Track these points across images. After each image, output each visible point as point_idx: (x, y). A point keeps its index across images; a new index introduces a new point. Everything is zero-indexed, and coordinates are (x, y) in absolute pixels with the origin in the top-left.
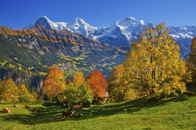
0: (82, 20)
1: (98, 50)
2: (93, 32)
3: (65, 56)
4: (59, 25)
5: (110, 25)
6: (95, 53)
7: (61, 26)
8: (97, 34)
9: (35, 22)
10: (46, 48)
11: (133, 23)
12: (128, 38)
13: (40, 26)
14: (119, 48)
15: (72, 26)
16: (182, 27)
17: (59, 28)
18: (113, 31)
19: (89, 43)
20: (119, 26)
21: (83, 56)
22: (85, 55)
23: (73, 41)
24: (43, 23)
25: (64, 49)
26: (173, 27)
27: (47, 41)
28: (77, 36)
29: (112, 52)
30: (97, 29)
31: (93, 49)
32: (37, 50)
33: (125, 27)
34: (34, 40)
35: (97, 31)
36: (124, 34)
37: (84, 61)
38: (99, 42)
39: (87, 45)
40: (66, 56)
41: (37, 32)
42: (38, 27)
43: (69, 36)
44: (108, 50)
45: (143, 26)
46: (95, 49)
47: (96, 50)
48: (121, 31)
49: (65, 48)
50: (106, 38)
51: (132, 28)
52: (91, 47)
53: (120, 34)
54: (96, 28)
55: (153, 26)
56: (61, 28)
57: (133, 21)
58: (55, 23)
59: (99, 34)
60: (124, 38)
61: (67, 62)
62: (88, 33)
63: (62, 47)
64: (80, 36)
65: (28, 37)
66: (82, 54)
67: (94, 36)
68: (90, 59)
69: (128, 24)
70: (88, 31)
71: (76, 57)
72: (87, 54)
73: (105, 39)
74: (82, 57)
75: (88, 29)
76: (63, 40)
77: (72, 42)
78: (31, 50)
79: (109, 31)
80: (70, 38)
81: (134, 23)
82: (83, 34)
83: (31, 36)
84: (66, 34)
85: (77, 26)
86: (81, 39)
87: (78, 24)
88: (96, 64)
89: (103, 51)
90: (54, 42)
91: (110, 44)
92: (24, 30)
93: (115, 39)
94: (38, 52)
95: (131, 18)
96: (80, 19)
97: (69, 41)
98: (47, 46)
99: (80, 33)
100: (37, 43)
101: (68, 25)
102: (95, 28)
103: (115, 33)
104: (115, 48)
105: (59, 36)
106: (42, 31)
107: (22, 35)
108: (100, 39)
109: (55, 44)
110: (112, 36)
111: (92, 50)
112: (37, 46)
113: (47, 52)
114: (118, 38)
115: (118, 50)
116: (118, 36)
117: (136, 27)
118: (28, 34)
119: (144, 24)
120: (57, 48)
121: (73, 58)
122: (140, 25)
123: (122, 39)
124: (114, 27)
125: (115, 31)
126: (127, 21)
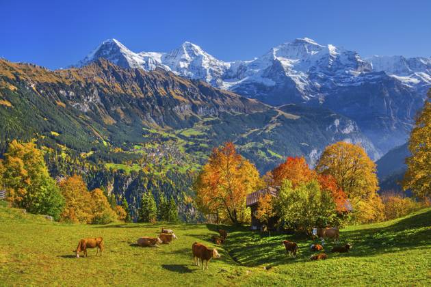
0: (197, 47)
1: (234, 114)
2: (222, 73)
3: (160, 128)
4: (146, 59)
5: (260, 58)
6: (227, 119)
7: (149, 61)
8: (230, 78)
9: (94, 52)
10: (119, 110)
11: (310, 51)
12: (301, 85)
13: (106, 62)
14: (280, 109)
15: (174, 61)
16: (423, 59)
17: (146, 65)
18: (266, 70)
19: (212, 98)
20: (279, 59)
21: (201, 126)
22: (204, 124)
23: (178, 94)
24: (110, 54)
25: (157, 110)
26: (402, 60)
27: (121, 94)
28: (187, 83)
29: (265, 116)
30: (230, 65)
31: (222, 110)
32: (98, 114)
33: (293, 61)
34: (92, 91)
35: (230, 70)
36: (290, 75)
37: (203, 137)
38: (234, 95)
39: (209, 102)
40: (163, 127)
41: (99, 74)
42: (100, 64)
43: (169, 82)
44: (254, 112)
45: (333, 58)
46: (226, 111)
47: (229, 113)
48: (283, 69)
49: (159, 110)
50: (251, 86)
52: (218, 106)
53: (282, 77)
54: (228, 65)
55: (356, 57)
56: (150, 65)
57: (310, 46)
58: (137, 55)
59: (234, 77)
60: (291, 86)
61: (166, 139)
62: (210, 76)
63: (153, 106)
64: (193, 81)
65: (80, 85)
66: (197, 122)
67: (224, 83)
68: (215, 134)
69: (300, 54)
70: (211, 71)
71: (183, 128)
72: (207, 123)
73: (249, 87)
74: (197, 129)
75: (210, 67)
76: (156, 93)
77: (175, 97)
78: (87, 114)
79: (257, 71)
80: (171, 87)
81: (313, 52)
82: (200, 77)
83: (87, 84)
84: (161, 79)
85: (185, 60)
86: (195, 89)
87: (187, 56)
89: (244, 115)
90: (135, 96)
91: (261, 99)
92: (72, 70)
93: (272, 88)
94: (101, 118)
95: (307, 39)
96: (193, 45)
97: (169, 94)
98: (120, 105)
99: (192, 74)
100: (99, 100)
101: (165, 59)
102: (225, 64)
103: (272, 74)
104: (271, 109)
105: (148, 83)
106: (110, 74)
107: (66, 81)
108: (237, 90)
109: (139, 101)
110: (264, 81)
111: (219, 113)
112: (99, 106)
113: (120, 118)
114: (277, 86)
115: (278, 112)
116: (276, 81)
117: (317, 61)
118: (79, 79)
119: (335, 53)
120: (143, 108)
121: (177, 132)
122: (327, 54)
123: (285, 87)
124: (267, 62)
125: (270, 71)
126: (298, 47)
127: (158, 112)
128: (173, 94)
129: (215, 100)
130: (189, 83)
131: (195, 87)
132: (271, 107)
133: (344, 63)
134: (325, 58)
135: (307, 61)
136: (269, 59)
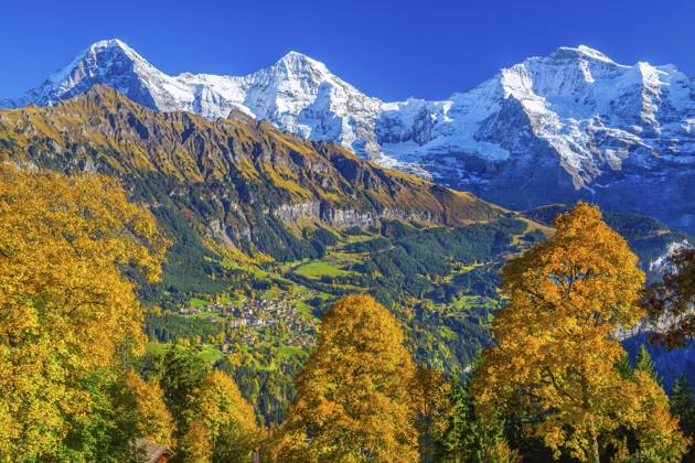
1: (418, 225)
3: (245, 258)
6: (403, 239)
7: (204, 97)
8: (396, 139)
12: (573, 161)
14: (530, 216)
15: (263, 97)
17: (196, 104)
18: (485, 123)
19: (366, 187)
20: (518, 95)
21: (341, 256)
22: (348, 249)
23: (285, 177)
24: (107, 76)
25: (235, 214)
27: (150, 174)
28: (306, 152)
29: (494, 233)
30: (396, 110)
31: (389, 216)
34: (81, 165)
35: (397, 121)
36: (547, 135)
37: (352, 280)
38: (417, 181)
39: (358, 196)
40: (251, 256)
41: (94, 123)
42: (97, 100)
43: (263, 146)
44: (468, 222)
45: (649, 93)
46: (401, 219)
47: (406, 223)
48: (528, 121)
49: (241, 213)
50: (447, 159)
51: (593, 103)
52: (379, 207)
53: (524, 140)
54: (393, 109)
56: (204, 105)
57: (594, 64)
58: (173, 80)
59: (405, 139)
60: (547, 162)
61: (263, 286)
62: (351, 134)
63: (226, 205)
64: (319, 146)
65: (52, 149)
66: (334, 243)
68: (377, 274)
69: (568, 84)
70: (352, 122)
71: (299, 259)
72: (357, 248)
73: (443, 163)
74: (333, 261)
75: (350, 114)
76: (234, 172)
77: (279, 182)
80: (267, 157)
82: (325, 137)
83: (67, 145)
84: (244, 140)
85: (288, 95)
86: (325, 164)
87: (294, 85)
88: (414, 300)
89: (442, 230)
90: (182, 179)
91: (475, 189)
92: (31, 111)
93: (500, 166)
95: (584, 49)
96: (308, 59)
97: (264, 176)
98: (148, 200)
99: (306, 130)
102: (385, 106)
103: (498, 131)
104: (509, 215)
105: (213, 148)
106: (121, 122)
107: (17, 137)
109: (193, 188)
110: (480, 149)
111: (385, 223)
114: (513, 163)
115: (526, 224)
116: (510, 149)
117: (612, 102)
118: (48, 134)
119: (657, 82)
120: (202, 209)
121: (285, 268)
122: (638, 85)
123: (534, 164)
124: (488, 103)
125: (496, 124)
126: (562, 67)
127: (238, 217)
128: (273, 175)
129: (371, 191)
130: (310, 151)
131: (325, 161)
132: (507, 211)
133: (679, 108)
134: (631, 94)
135: (586, 102)
136: (491, 95)
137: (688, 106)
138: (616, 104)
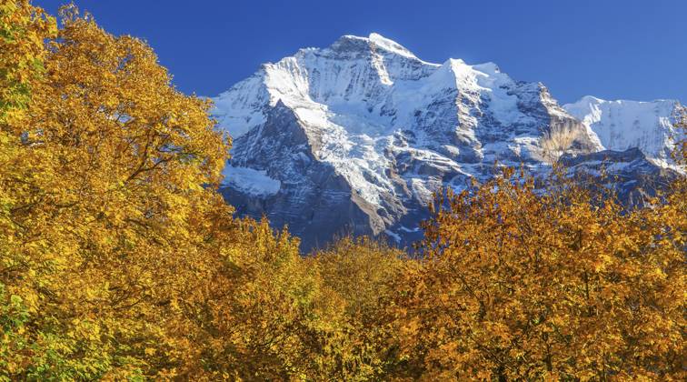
12: (369, 196)
18: (243, 141)
36: (331, 159)
45: (466, 101)
48: (305, 139)
51: (393, 114)
53: (300, 165)
55: (544, 101)
60: (336, 197)
69: (358, 87)
110: (237, 179)
116: (281, 178)
117: (418, 113)
119: (475, 87)
122: (450, 91)
123: (315, 199)
124: (247, 112)
125: (259, 142)
126: (350, 63)
133: (505, 123)
134: (442, 103)
135: (383, 113)
136: (252, 100)
137: (515, 121)
138: (423, 115)
